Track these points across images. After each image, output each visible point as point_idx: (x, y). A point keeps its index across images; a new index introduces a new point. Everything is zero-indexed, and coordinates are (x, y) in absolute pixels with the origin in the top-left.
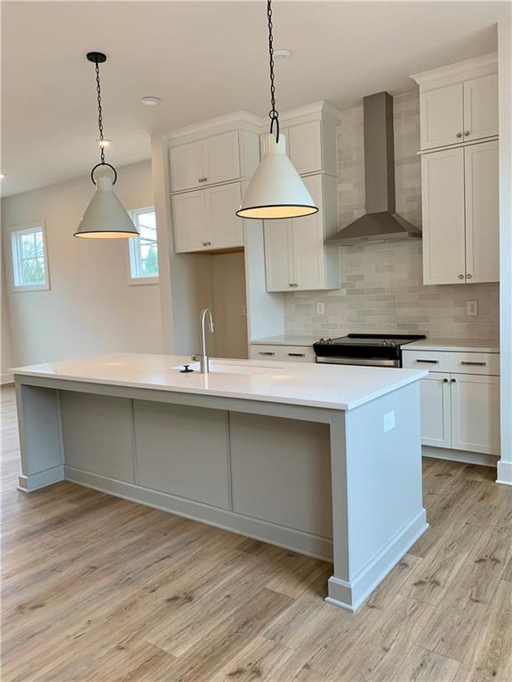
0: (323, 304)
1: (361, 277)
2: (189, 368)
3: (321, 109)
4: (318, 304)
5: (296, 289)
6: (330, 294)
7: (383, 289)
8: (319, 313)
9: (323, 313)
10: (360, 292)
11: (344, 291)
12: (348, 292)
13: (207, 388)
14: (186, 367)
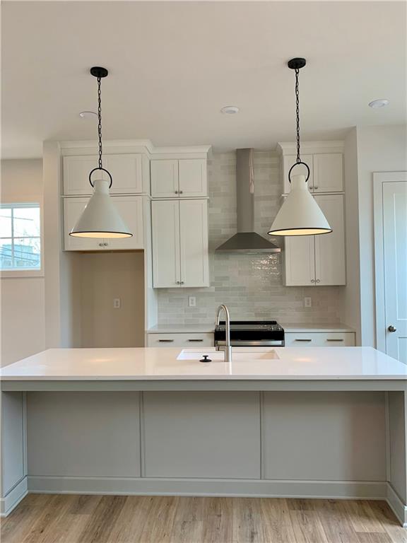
0: (194, 298)
1: (226, 278)
2: (207, 358)
3: (207, 151)
4: (190, 298)
5: (182, 286)
6: (201, 291)
7: (244, 287)
8: (191, 305)
9: (195, 305)
10: (226, 289)
11: (213, 288)
12: (216, 289)
13: (231, 374)
14: (206, 357)
